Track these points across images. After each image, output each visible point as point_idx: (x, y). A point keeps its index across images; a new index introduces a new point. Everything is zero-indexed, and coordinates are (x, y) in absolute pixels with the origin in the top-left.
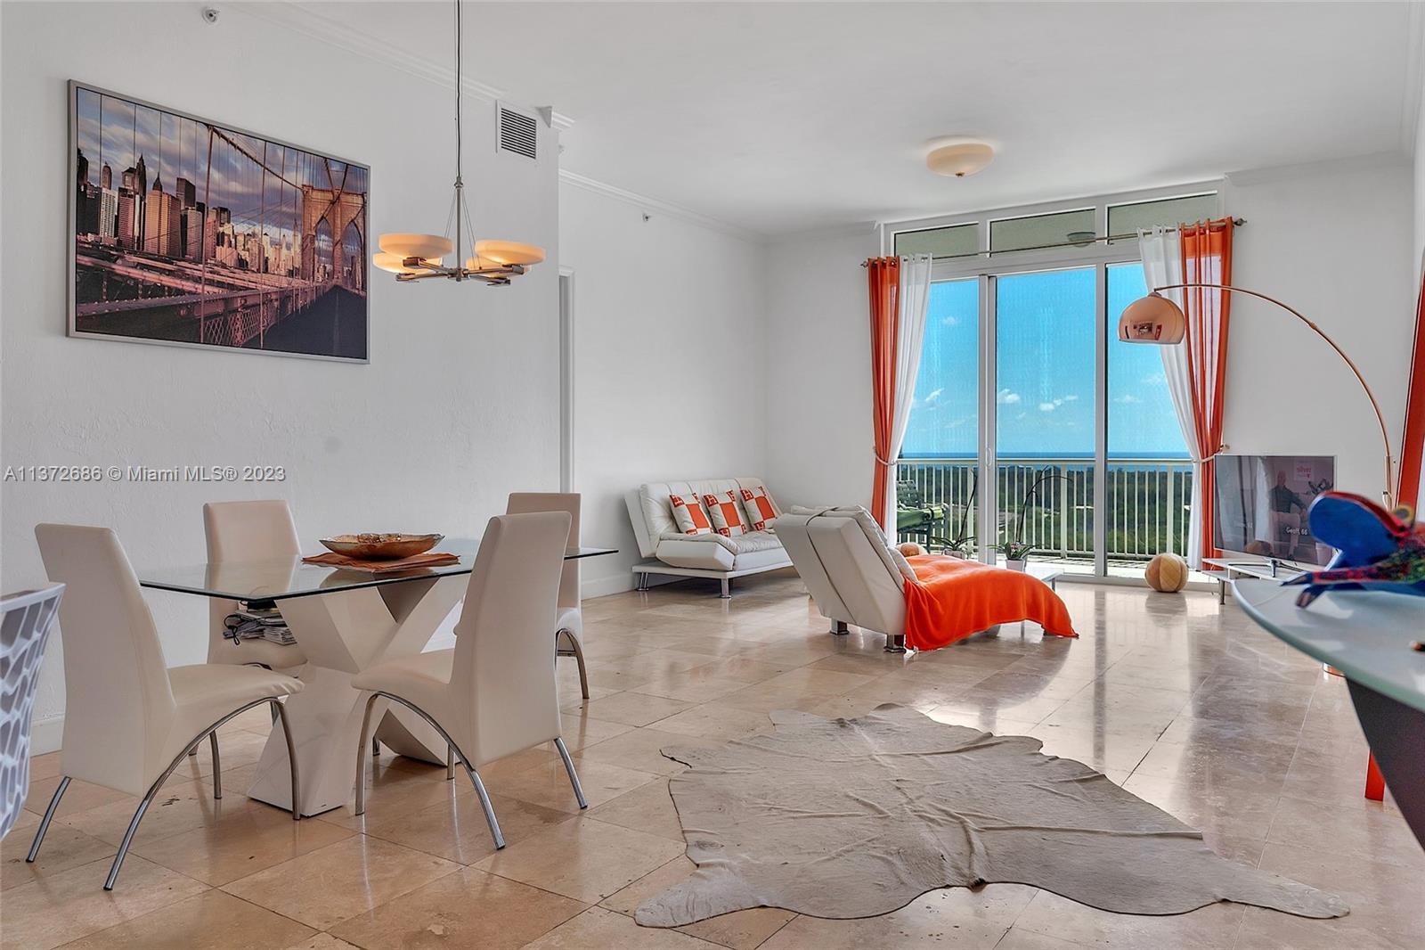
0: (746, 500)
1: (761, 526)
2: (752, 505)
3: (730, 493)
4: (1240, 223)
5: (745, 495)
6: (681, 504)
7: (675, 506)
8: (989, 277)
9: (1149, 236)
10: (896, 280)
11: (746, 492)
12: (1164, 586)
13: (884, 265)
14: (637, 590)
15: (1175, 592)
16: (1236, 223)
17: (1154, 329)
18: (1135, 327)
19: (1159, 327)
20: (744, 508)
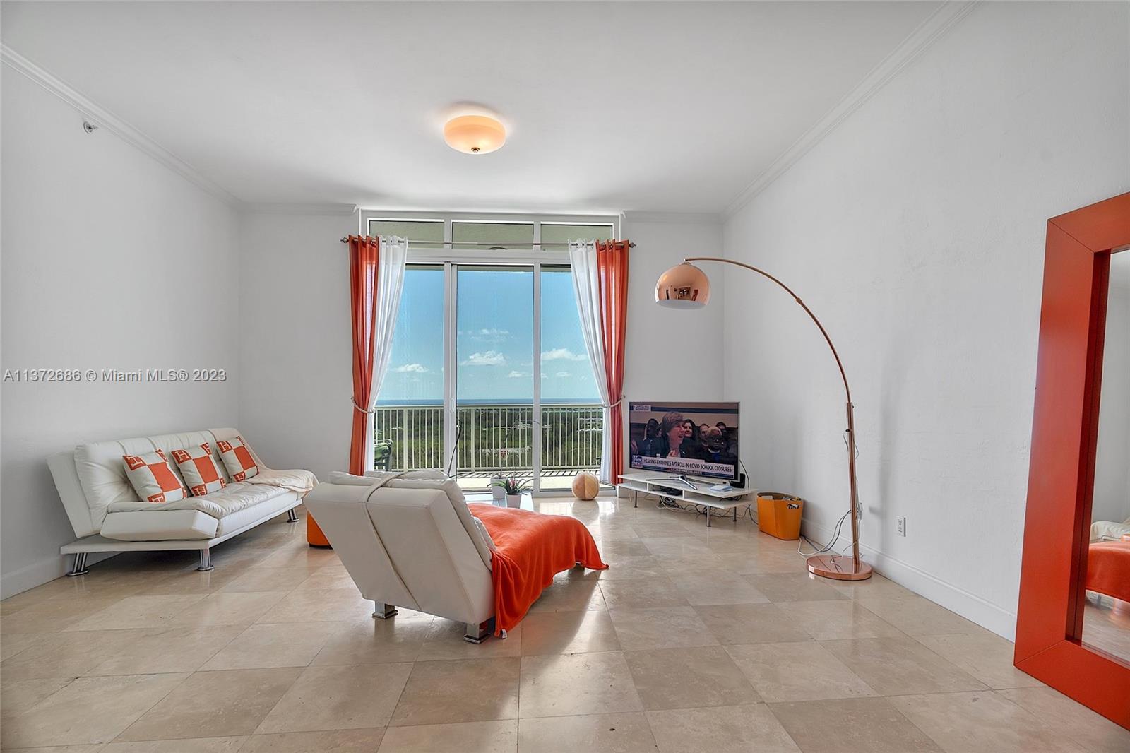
0: (223, 452)
1: (241, 476)
2: (231, 457)
3: (205, 446)
4: (632, 246)
5: (222, 447)
6: (141, 465)
7: (132, 469)
8: (452, 265)
9: (575, 246)
10: (375, 259)
11: (224, 444)
12: (587, 497)
13: (364, 244)
14: (68, 576)
15: (592, 500)
16: (630, 245)
17: (692, 293)
18: (676, 290)
19: (696, 292)
20: (221, 460)
